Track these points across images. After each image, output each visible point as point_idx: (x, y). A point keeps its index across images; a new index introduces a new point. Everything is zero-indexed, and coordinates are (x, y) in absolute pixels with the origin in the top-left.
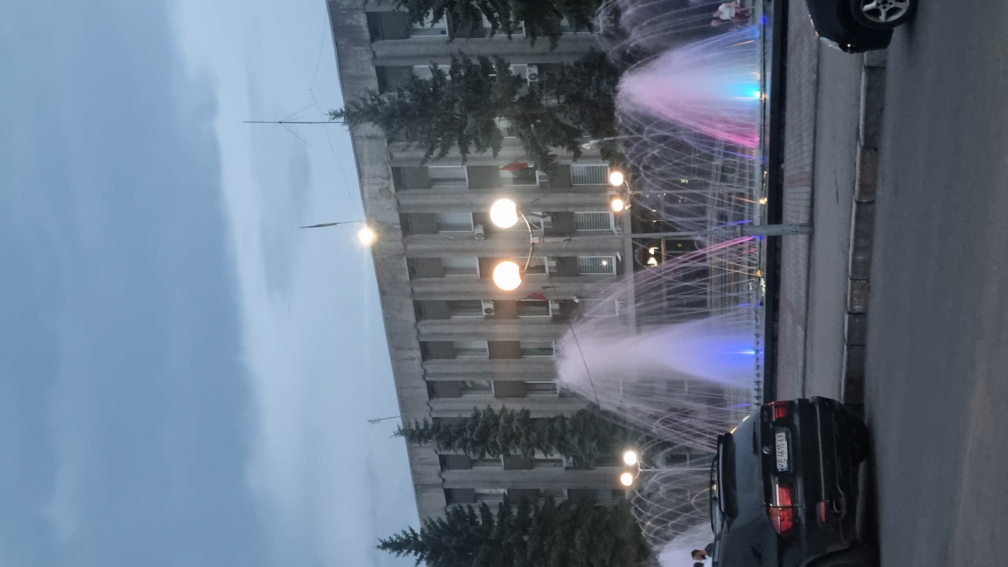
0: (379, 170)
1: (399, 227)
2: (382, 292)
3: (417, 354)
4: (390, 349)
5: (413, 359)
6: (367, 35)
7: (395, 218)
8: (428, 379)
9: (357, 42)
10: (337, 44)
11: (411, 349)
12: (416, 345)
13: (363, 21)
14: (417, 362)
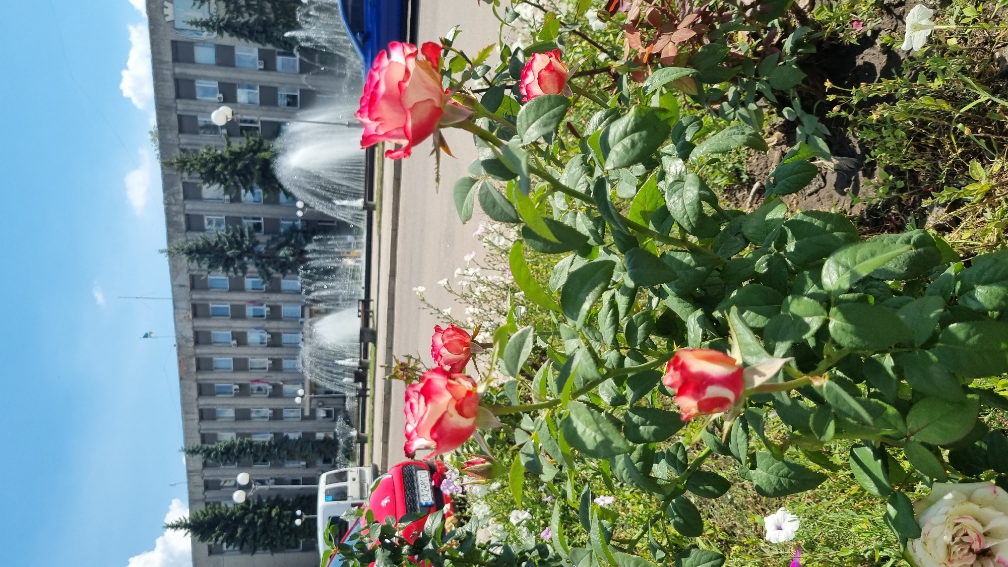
0: (185, 305)
1: (192, 339)
2: (181, 379)
3: (197, 417)
4: (182, 413)
5: (194, 420)
6: (184, 227)
7: (190, 334)
8: (201, 432)
9: (178, 230)
10: (168, 231)
11: (194, 413)
12: (196, 411)
13: (182, 219)
14: (196, 421)
